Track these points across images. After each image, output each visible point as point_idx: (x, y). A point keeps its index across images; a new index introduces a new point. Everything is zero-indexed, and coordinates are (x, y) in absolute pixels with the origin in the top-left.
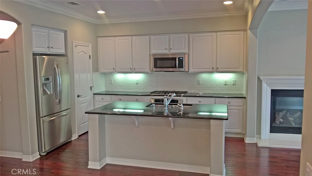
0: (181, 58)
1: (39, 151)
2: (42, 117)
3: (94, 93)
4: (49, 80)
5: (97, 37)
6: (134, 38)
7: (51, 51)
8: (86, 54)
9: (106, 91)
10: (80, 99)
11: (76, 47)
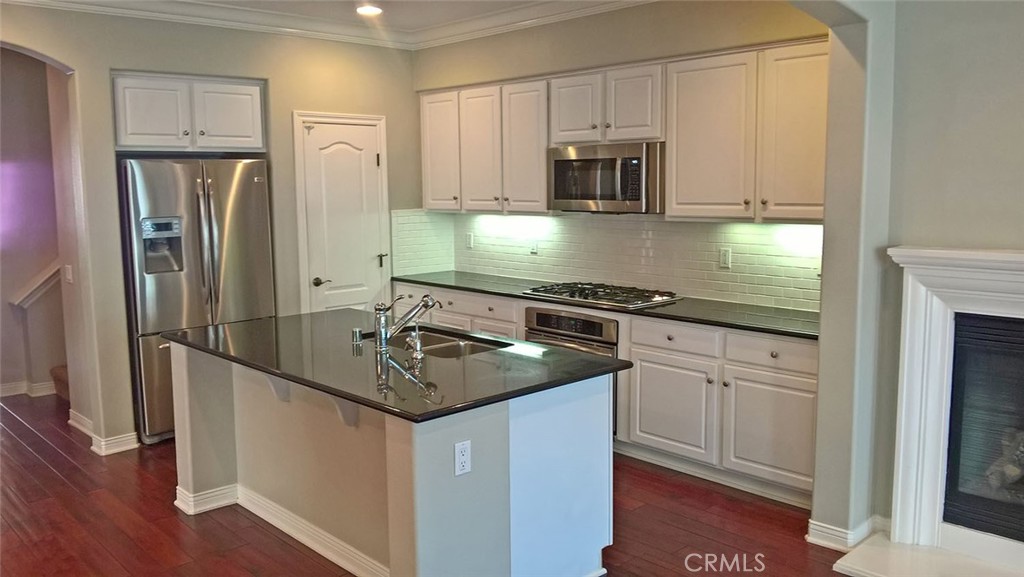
0: (635, 162)
1: (137, 428)
2: (143, 335)
3: (395, 275)
4: (171, 229)
5: (418, 92)
6: (508, 88)
7: (199, 145)
8: (361, 150)
9: (458, 274)
10: (327, 293)
11: (309, 128)
